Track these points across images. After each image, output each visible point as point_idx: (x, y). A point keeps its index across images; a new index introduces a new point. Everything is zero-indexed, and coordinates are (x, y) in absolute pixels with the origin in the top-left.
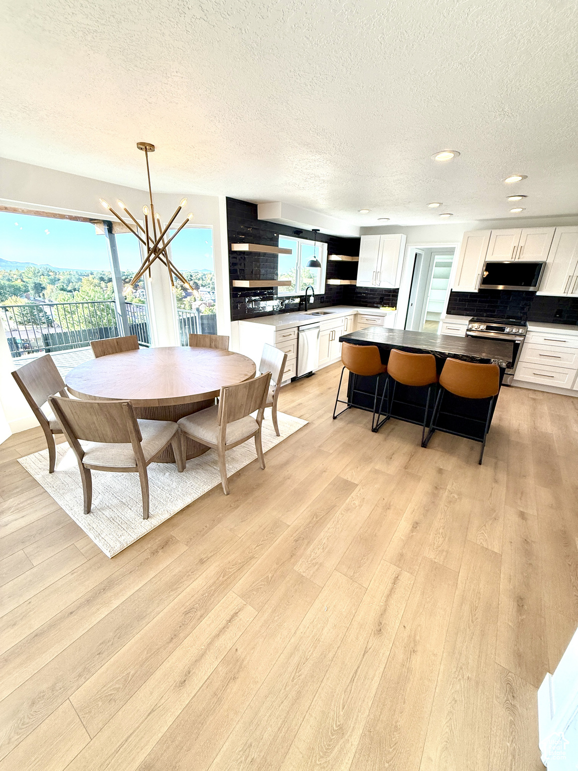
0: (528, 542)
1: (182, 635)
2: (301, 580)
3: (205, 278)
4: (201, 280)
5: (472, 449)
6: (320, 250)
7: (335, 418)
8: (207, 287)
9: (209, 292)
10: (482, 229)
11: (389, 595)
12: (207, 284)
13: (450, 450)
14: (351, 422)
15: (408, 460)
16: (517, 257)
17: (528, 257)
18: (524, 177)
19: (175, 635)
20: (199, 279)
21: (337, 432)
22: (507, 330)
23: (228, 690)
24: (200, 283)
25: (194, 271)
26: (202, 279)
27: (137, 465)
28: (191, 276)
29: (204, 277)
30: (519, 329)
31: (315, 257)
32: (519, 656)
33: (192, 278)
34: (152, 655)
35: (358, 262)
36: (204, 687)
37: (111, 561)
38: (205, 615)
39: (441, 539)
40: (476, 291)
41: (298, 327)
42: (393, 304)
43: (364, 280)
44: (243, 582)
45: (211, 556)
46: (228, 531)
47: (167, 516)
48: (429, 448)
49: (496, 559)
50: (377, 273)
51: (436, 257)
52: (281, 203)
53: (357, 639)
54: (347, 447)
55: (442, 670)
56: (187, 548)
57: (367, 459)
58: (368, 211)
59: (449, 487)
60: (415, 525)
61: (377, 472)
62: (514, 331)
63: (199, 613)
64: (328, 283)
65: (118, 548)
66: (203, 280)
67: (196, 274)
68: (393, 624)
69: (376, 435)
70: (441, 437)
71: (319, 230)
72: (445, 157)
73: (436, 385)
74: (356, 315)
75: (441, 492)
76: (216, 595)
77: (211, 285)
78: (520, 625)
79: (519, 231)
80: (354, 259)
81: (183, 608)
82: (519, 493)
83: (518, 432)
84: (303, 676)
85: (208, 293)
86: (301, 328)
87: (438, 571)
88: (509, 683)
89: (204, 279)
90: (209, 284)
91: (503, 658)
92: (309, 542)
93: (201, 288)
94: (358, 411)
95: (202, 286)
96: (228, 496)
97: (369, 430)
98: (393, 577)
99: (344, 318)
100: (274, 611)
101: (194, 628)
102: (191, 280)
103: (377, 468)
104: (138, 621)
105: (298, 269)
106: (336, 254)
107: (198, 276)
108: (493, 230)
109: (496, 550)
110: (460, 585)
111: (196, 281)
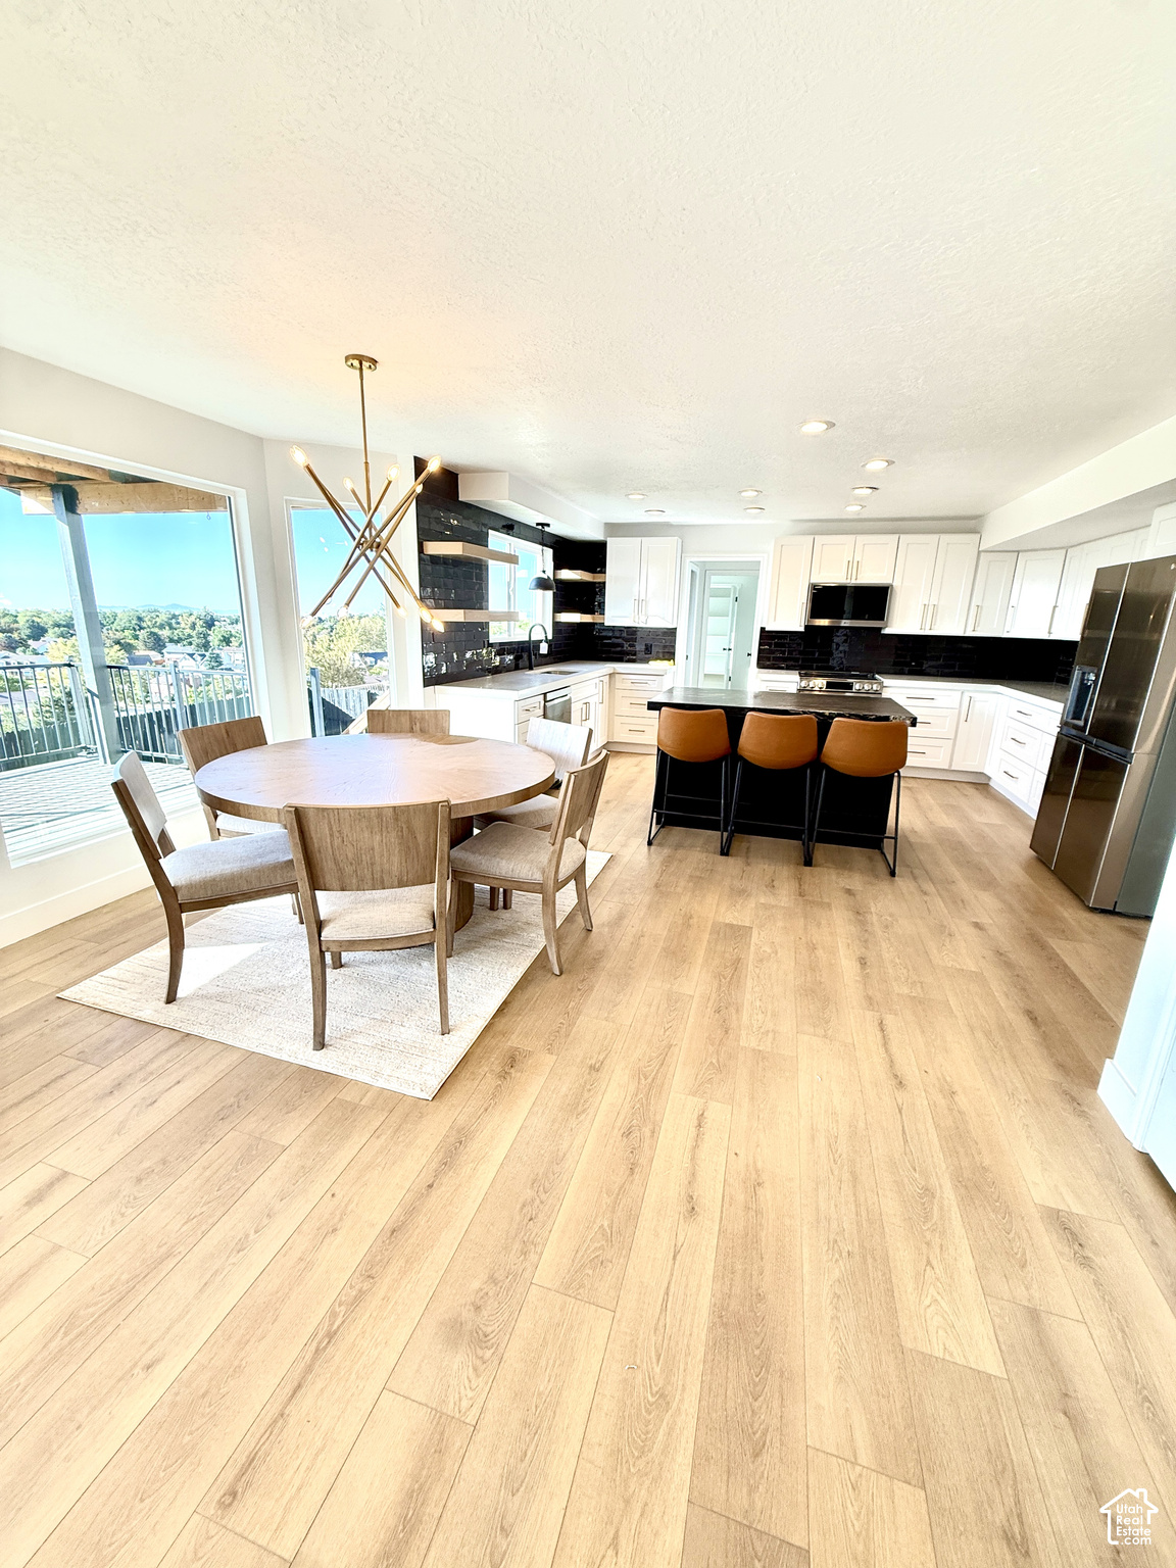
0: (1001, 954)
1: (643, 1161)
2: (759, 1055)
3: (178, 623)
4: (167, 628)
5: (871, 859)
6: (542, 561)
7: (650, 843)
8: (185, 643)
9: (191, 655)
10: (804, 534)
11: (885, 1044)
12: (183, 637)
13: (844, 866)
14: (678, 846)
15: (797, 885)
16: (854, 577)
17: (869, 577)
18: (890, 463)
19: (632, 1164)
20: (162, 627)
21: (668, 861)
22: (857, 686)
23: (761, 1198)
24: (165, 633)
25: (147, 608)
26: (170, 626)
27: (434, 927)
28: (140, 619)
29: (173, 621)
30: (872, 684)
31: (544, 572)
32: (1061, 1066)
33: (144, 625)
34: (618, 1195)
35: (604, 583)
36: (726, 1206)
37: (434, 1102)
38: (657, 1128)
39: (905, 971)
40: (802, 629)
41: (545, 694)
42: (669, 655)
43: (617, 613)
44: (680, 1077)
45: (604, 1059)
46: (604, 1023)
47: (481, 1024)
48: (815, 866)
49: (978, 977)
50: (640, 603)
51: (714, 578)
52: (507, 474)
53: (880, 1099)
54: (699, 881)
55: (995, 1102)
56: (555, 1057)
57: (742, 893)
58: (642, 497)
59: (873, 910)
60: (863, 962)
61: (766, 907)
62: (866, 687)
63: (647, 1131)
64: (558, 620)
65: (435, 1084)
66: (171, 628)
67: (153, 615)
68: (910, 1070)
69: (730, 860)
70: (821, 851)
71: (548, 525)
72: (815, 428)
73: (817, 763)
74: (611, 675)
75: (869, 916)
76: (652, 1102)
77: (195, 639)
78: (1045, 1037)
79: (851, 538)
80: (598, 578)
81: (616, 1131)
82: (958, 903)
83: (914, 831)
84: (844, 1156)
85: (187, 657)
86: (549, 697)
87: (921, 1004)
88: (1066, 1093)
89: (174, 625)
90: (190, 636)
91: (1045, 1072)
92: (737, 1011)
93: (170, 647)
94: (678, 832)
95: (171, 641)
96: (563, 976)
97: (715, 853)
98: (876, 1023)
99: (597, 680)
100: (752, 1098)
101: (653, 1148)
102: (141, 628)
103: (762, 901)
104: (557, 1164)
105: (511, 593)
106: (570, 569)
107: (157, 619)
108: (816, 537)
109: (973, 969)
110: (958, 1014)
111: (156, 630)
